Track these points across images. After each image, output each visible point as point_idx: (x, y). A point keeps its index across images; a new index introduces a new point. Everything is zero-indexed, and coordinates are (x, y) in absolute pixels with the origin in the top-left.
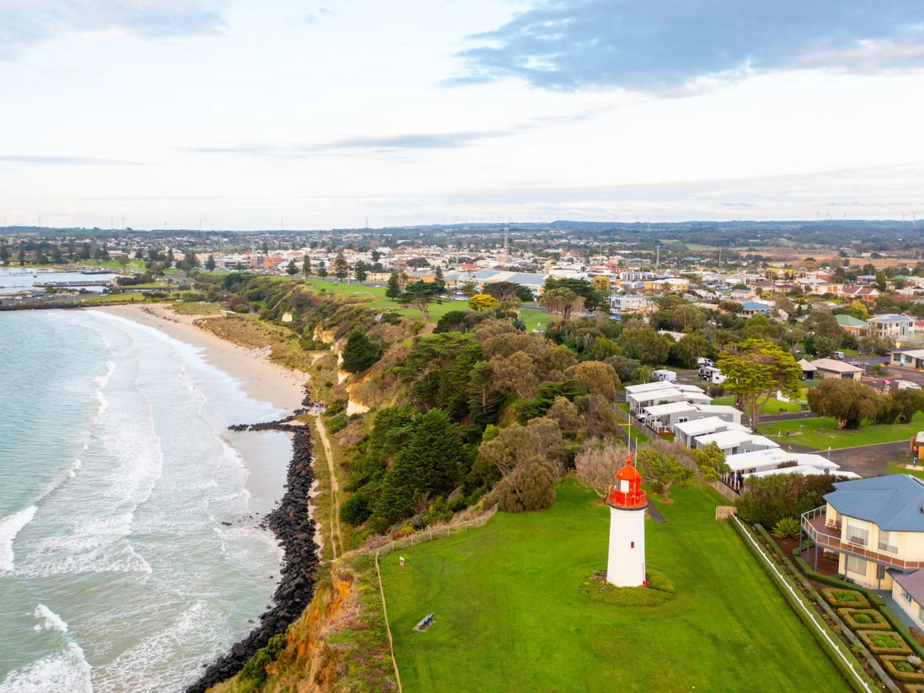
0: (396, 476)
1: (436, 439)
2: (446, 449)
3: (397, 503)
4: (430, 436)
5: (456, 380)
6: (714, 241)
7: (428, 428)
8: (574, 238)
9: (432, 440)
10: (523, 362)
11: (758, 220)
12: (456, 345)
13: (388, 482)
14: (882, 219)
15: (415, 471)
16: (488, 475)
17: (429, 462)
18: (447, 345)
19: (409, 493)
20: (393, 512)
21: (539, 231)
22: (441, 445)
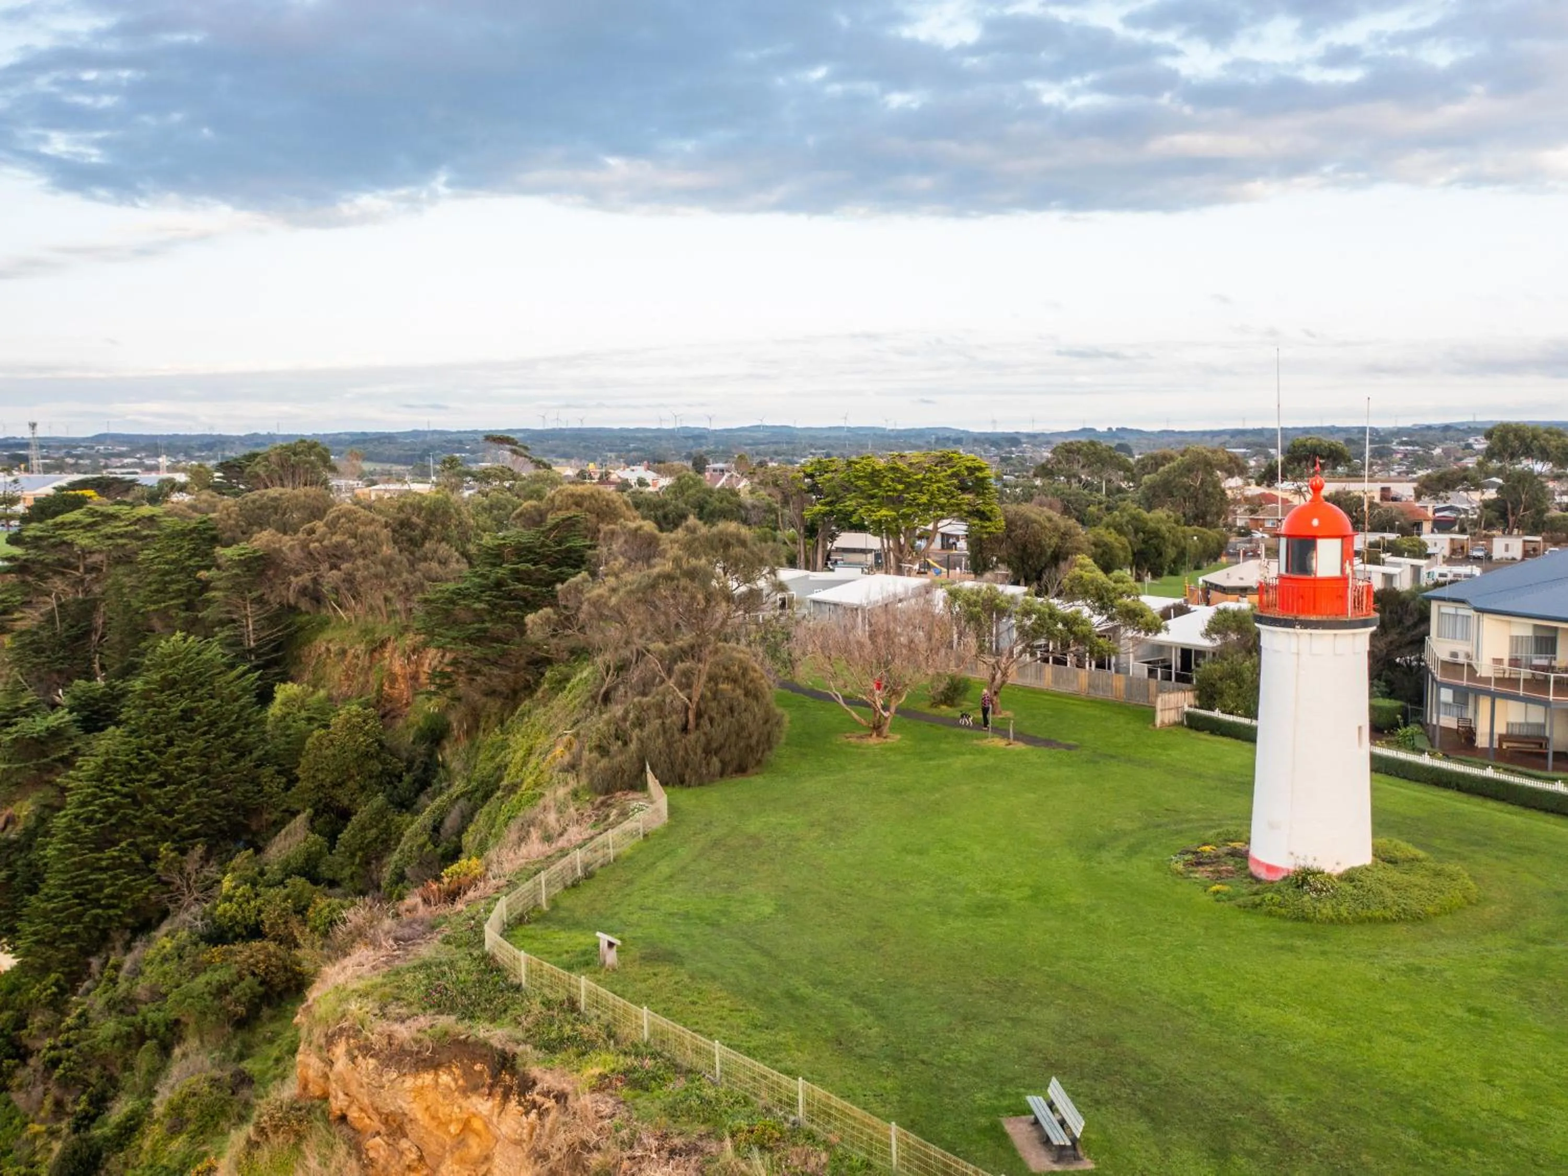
0: (89, 821)
1: (198, 711)
2: (232, 730)
3: (107, 891)
4: (184, 704)
5: (155, 603)
6: (399, 456)
7: (169, 684)
8: (147, 456)
9: (186, 715)
10: (363, 524)
11: (454, 430)
12: (132, 528)
13: (68, 840)
14: (632, 426)
15: (150, 799)
16: (350, 784)
17: (189, 770)
18: (108, 529)
19: (138, 860)
20: (96, 918)
21: (75, 448)
22: (213, 724)
